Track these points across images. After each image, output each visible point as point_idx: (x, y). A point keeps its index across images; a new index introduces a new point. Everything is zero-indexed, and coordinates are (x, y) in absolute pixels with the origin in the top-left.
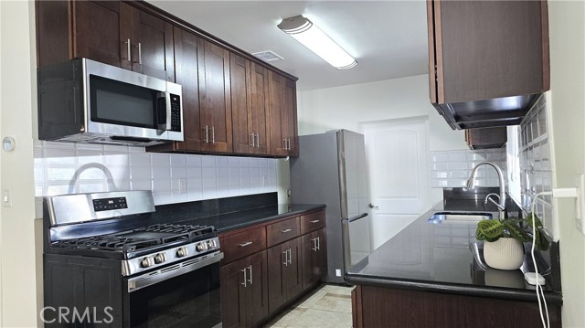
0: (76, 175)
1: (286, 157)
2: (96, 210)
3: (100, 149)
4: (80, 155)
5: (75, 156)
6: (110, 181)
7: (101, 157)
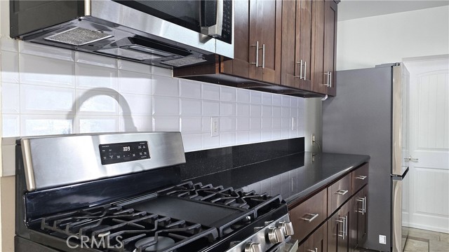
0: (76, 106)
1: (324, 95)
2: (104, 162)
3: (113, 66)
4: (81, 74)
5: (73, 74)
6: (127, 115)
7: (111, 79)
